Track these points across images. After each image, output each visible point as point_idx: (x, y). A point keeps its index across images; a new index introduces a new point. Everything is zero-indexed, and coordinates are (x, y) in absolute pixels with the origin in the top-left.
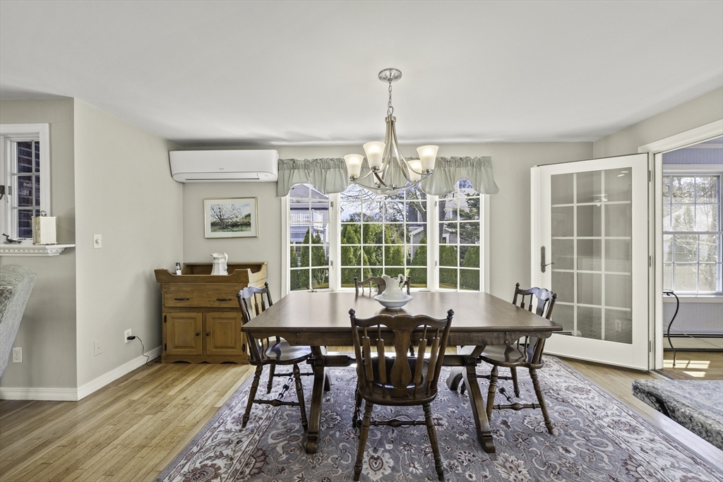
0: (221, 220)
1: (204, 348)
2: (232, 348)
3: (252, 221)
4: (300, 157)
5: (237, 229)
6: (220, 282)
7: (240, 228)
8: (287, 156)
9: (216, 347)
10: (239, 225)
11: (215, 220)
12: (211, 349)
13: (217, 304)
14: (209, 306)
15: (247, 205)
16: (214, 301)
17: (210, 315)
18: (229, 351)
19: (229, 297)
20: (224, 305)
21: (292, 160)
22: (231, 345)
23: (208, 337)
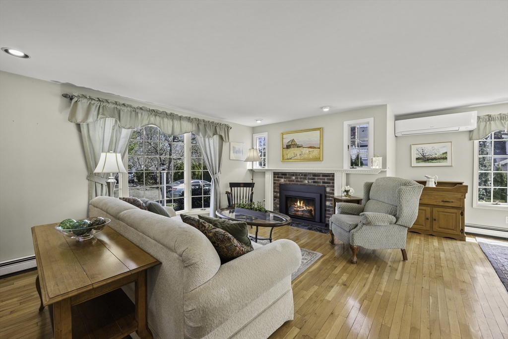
0: (424, 156)
1: (432, 227)
2: (453, 230)
3: (449, 156)
4: (494, 113)
5: (436, 161)
6: (444, 191)
7: (438, 161)
8: (484, 113)
9: (440, 228)
10: (437, 159)
11: (419, 156)
12: (436, 228)
13: (442, 204)
14: (436, 204)
15: (444, 147)
16: (439, 202)
17: (435, 209)
18: (450, 231)
19: (452, 201)
20: (447, 204)
21: (488, 115)
22: (451, 228)
23: (434, 222)
